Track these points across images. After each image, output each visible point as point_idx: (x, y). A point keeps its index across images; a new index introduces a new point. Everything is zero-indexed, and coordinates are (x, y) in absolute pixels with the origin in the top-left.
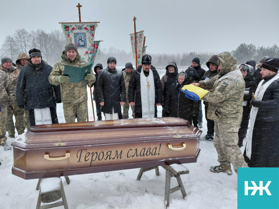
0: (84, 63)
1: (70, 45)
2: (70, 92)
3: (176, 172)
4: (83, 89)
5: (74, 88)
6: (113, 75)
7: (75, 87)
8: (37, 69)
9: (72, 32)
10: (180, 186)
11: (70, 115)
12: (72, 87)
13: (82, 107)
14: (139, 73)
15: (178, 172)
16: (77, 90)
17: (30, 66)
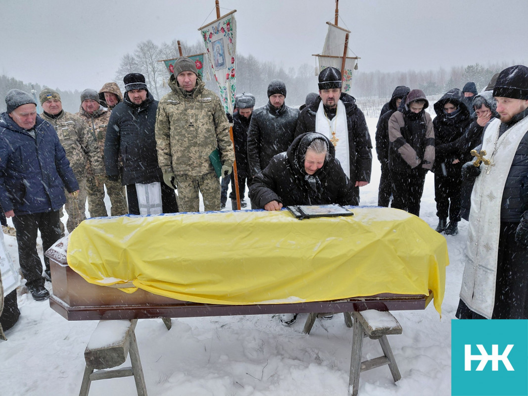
0: (210, 98)
1: (181, 62)
2: (183, 156)
3: (371, 327)
4: (207, 150)
5: (189, 147)
6: (279, 119)
7: (191, 146)
8: (139, 110)
9: (210, 41)
10: (385, 356)
11: (186, 196)
12: (186, 146)
13: (208, 184)
14: (313, 113)
15: (374, 329)
16: (196, 151)
17: (128, 105)
